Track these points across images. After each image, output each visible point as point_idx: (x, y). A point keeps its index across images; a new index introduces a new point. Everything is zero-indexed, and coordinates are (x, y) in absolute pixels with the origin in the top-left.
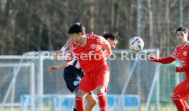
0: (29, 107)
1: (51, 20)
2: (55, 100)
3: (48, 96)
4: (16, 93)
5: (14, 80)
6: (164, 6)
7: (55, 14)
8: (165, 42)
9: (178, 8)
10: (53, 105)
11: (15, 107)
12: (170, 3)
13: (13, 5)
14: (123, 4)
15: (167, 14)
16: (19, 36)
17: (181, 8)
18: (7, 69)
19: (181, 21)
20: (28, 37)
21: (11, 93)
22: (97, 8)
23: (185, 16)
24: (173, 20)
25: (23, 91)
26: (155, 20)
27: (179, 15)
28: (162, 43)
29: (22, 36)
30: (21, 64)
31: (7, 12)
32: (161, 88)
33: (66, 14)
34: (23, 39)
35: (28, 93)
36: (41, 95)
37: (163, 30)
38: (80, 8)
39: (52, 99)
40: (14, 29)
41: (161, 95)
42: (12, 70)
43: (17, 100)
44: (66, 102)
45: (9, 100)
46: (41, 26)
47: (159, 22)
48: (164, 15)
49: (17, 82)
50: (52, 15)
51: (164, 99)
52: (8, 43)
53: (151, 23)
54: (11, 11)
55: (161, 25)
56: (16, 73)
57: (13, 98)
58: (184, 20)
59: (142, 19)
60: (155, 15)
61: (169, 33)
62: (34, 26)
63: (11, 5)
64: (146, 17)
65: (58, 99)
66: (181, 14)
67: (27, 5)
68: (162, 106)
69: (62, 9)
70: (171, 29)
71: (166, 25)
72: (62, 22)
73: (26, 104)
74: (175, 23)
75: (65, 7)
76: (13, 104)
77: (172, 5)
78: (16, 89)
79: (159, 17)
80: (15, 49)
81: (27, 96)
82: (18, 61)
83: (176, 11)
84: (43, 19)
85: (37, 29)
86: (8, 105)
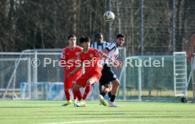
0: (27, 91)
1: (43, 25)
2: (46, 86)
3: (42, 83)
4: (17, 80)
5: (15, 71)
6: (129, 14)
7: (46, 20)
8: (130, 42)
9: (140, 16)
10: (45, 90)
11: (16, 91)
12: (134, 12)
13: (15, 13)
14: (98, 12)
15: (132, 20)
16: (19, 37)
17: (142, 16)
18: (9, 62)
19: (143, 26)
20: (26, 38)
21: (13, 80)
22: (79, 15)
23: (146, 22)
24: (136, 25)
25: (22, 79)
26: (123, 25)
27: (141, 21)
28: (128, 43)
29: (21, 37)
30: (20, 59)
31: (10, 19)
32: (127, 77)
33: (55, 21)
34: (22, 39)
35: (26, 81)
36: (36, 82)
37: (128, 32)
38: (65, 15)
39: (44, 86)
40: (15, 32)
41: (127, 83)
42: (13, 63)
43: (18, 86)
44: (55, 88)
45: (11, 87)
46: (36, 30)
47: (126, 26)
48: (129, 21)
49: (17, 73)
50: (44, 21)
51: (130, 86)
52: (10, 42)
53: (120, 27)
54: (13, 18)
55: (127, 28)
56: (16, 65)
57: (14, 85)
58: (145, 25)
59: (113, 25)
60: (122, 21)
61: (133, 35)
62: (30, 30)
63: (12, 13)
64: (116, 23)
65: (49, 86)
66: (142, 20)
67: (25, 14)
68: (128, 90)
69: (52, 16)
70: (134, 32)
71: (131, 29)
72: (52, 27)
73: (24, 89)
74: (138, 27)
75: (54, 15)
76: (14, 90)
77: (136, 14)
78: (17, 78)
79: (126, 23)
80: (16, 47)
81: (25, 83)
82: (18, 56)
83: (139, 18)
84: (37, 24)
85: (33, 32)
86: (11, 90)
